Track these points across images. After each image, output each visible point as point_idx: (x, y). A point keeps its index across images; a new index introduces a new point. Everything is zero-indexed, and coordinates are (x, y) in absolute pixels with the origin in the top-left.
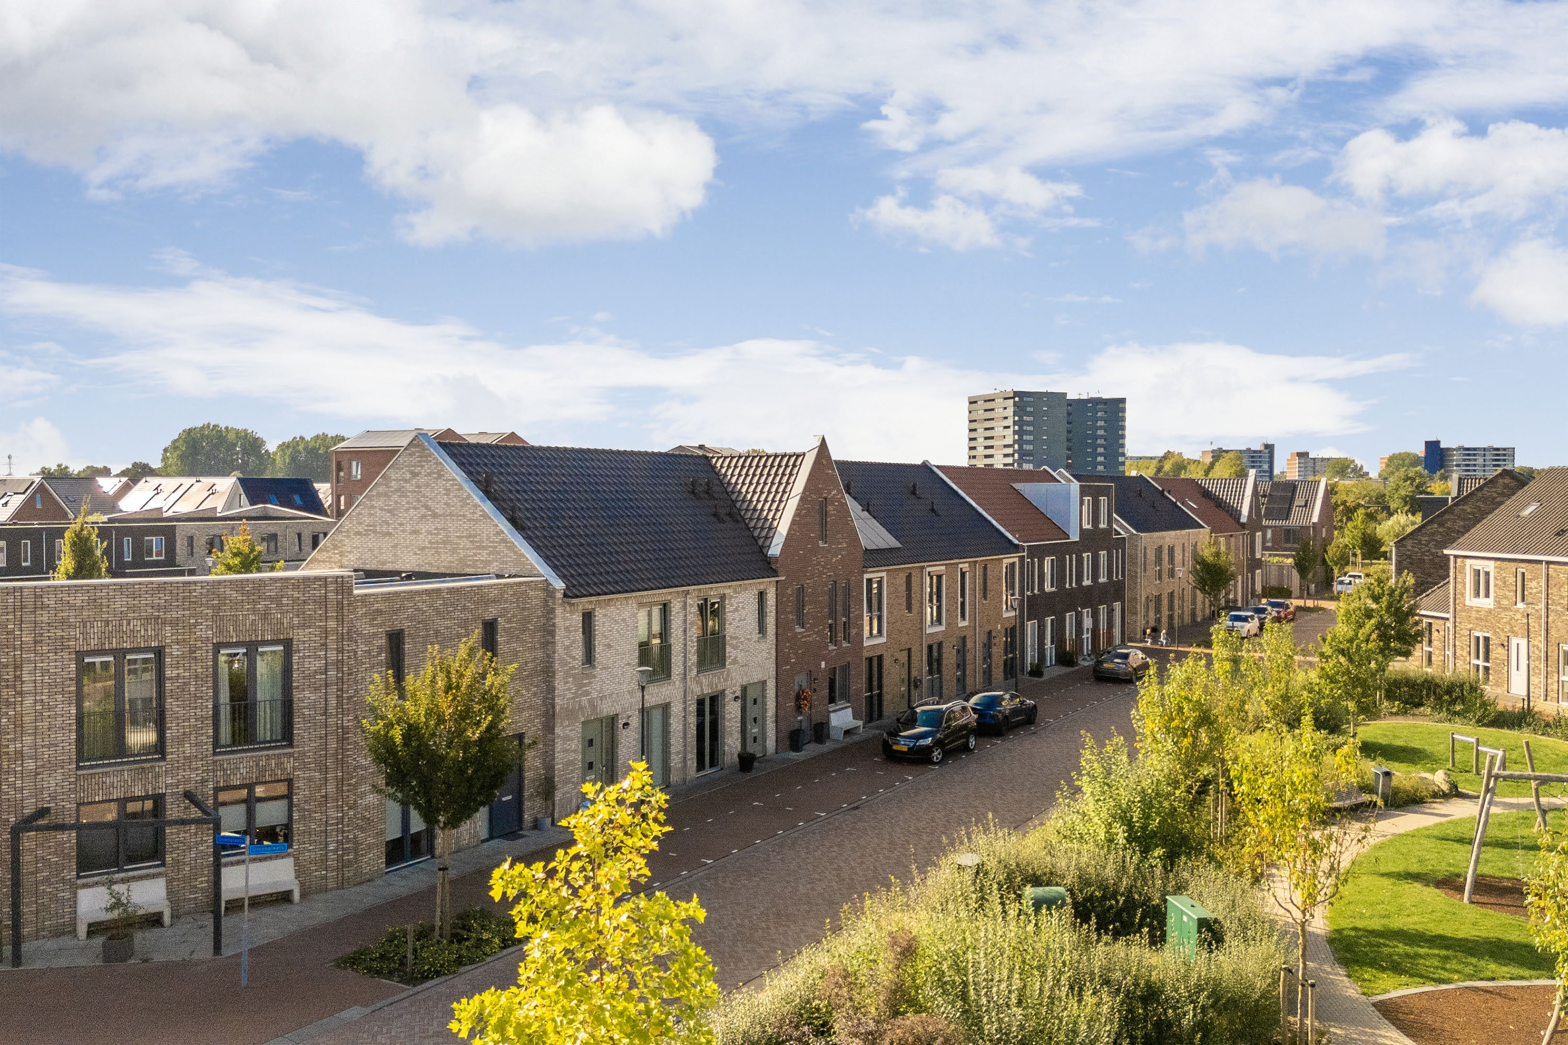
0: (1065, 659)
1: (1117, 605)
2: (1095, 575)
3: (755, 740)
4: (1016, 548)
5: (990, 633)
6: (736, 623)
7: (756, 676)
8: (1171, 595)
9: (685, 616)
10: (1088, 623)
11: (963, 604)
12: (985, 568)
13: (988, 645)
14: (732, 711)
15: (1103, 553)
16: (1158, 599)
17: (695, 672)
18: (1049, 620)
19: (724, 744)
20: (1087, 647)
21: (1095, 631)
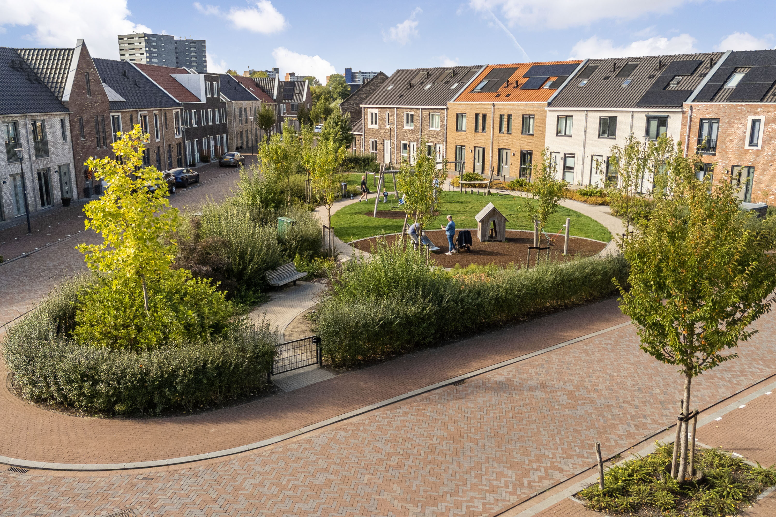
0: (204, 159)
1: (224, 135)
2: (214, 121)
3: (67, 192)
4: (179, 105)
5: (170, 146)
6: (51, 134)
7: (64, 161)
8: (247, 131)
9: (27, 129)
10: (212, 143)
11: (157, 130)
12: (165, 113)
13: (170, 151)
14: (55, 178)
15: (216, 109)
16: (242, 133)
17: (34, 158)
18: (195, 141)
19: (53, 194)
20: (213, 154)
21: (216, 146)
